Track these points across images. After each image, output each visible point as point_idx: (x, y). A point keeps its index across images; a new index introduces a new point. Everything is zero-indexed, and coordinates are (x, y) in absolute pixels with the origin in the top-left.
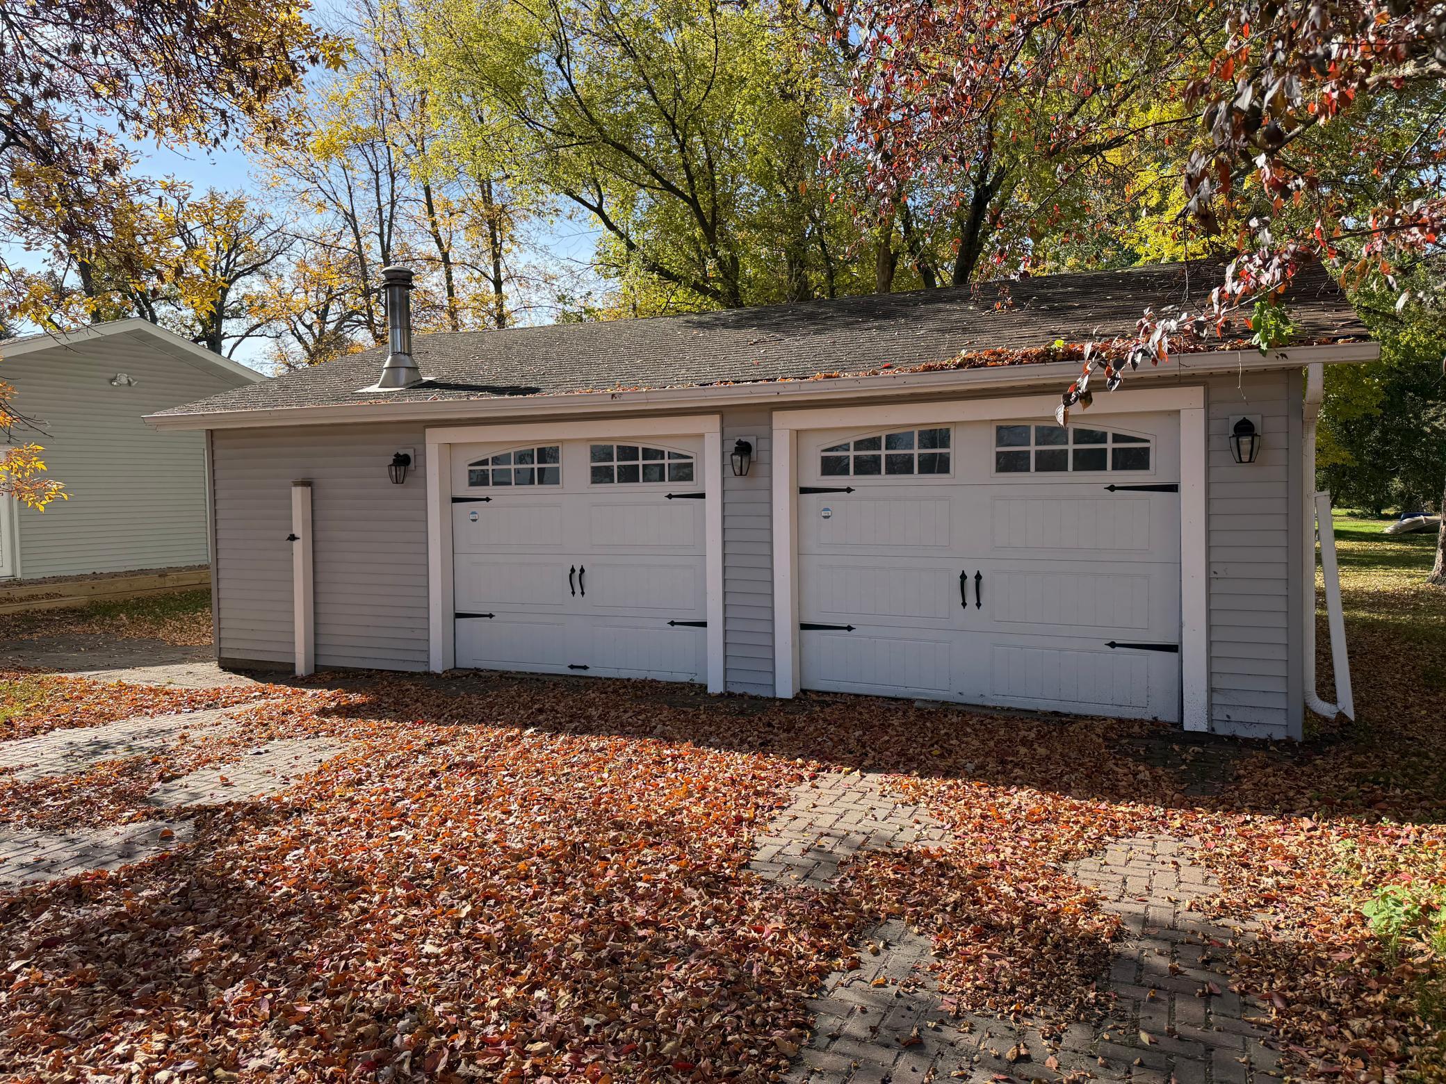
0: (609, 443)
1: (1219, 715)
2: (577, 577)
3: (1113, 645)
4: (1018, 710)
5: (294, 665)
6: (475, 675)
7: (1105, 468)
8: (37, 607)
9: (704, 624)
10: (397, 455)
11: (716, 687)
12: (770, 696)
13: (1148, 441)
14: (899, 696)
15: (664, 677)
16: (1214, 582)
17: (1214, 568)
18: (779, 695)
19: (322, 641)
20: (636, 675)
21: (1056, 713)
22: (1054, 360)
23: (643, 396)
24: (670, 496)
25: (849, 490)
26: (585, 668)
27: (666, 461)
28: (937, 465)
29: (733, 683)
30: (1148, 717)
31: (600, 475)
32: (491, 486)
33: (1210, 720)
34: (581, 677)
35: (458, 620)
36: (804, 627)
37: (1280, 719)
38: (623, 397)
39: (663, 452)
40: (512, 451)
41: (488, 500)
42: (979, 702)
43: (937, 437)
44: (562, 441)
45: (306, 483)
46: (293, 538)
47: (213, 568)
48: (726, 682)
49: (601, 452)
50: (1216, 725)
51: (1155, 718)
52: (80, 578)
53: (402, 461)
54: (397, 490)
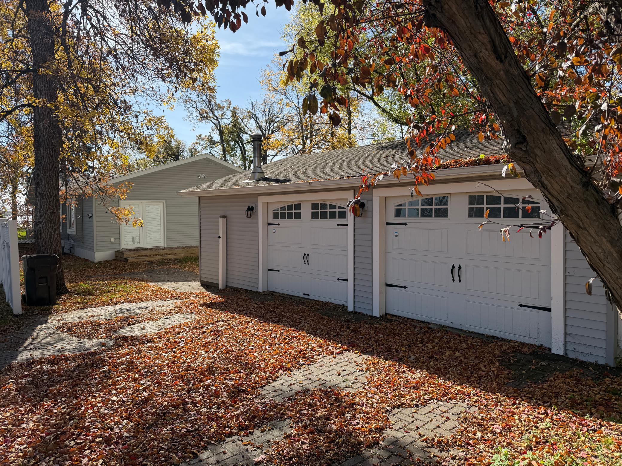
0: (317, 202)
1: (570, 347)
2: (306, 256)
3: (521, 305)
4: (476, 333)
5: (218, 284)
6: (272, 294)
7: (518, 217)
8: (166, 258)
9: (347, 280)
10: (249, 207)
11: (350, 309)
12: (371, 315)
13: (539, 203)
14: (426, 321)
15: (335, 302)
16: (568, 277)
17: (568, 270)
18: (374, 315)
19: (228, 277)
20: (324, 300)
21: (493, 337)
22: (479, 165)
23: (319, 183)
24: (338, 225)
25: (405, 224)
26: (308, 295)
27: (337, 210)
28: (442, 213)
29: (357, 307)
30: (538, 344)
31: (315, 216)
32: (279, 219)
33: (566, 350)
34: (306, 299)
35: (270, 272)
36: (387, 285)
37: (602, 353)
38: (313, 184)
39: (336, 206)
40: (286, 205)
41: (278, 224)
42: (460, 327)
43: (443, 200)
44: (302, 201)
45: (224, 217)
46: (219, 237)
47: (199, 247)
48: (354, 307)
49: (315, 206)
50: (568, 352)
51: (541, 345)
52: (183, 248)
53: (251, 209)
54: (249, 220)
